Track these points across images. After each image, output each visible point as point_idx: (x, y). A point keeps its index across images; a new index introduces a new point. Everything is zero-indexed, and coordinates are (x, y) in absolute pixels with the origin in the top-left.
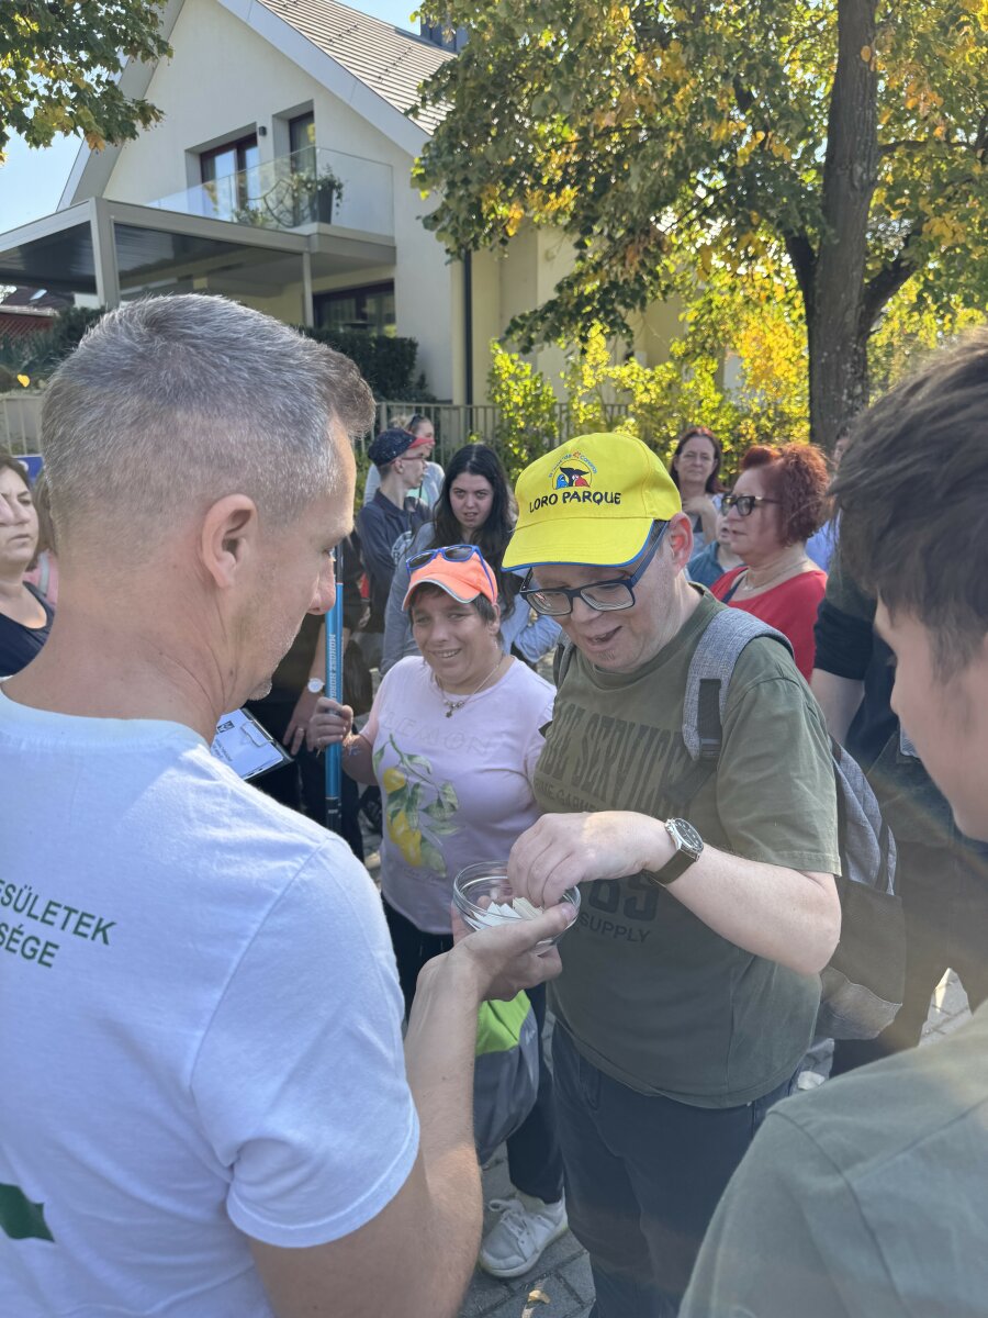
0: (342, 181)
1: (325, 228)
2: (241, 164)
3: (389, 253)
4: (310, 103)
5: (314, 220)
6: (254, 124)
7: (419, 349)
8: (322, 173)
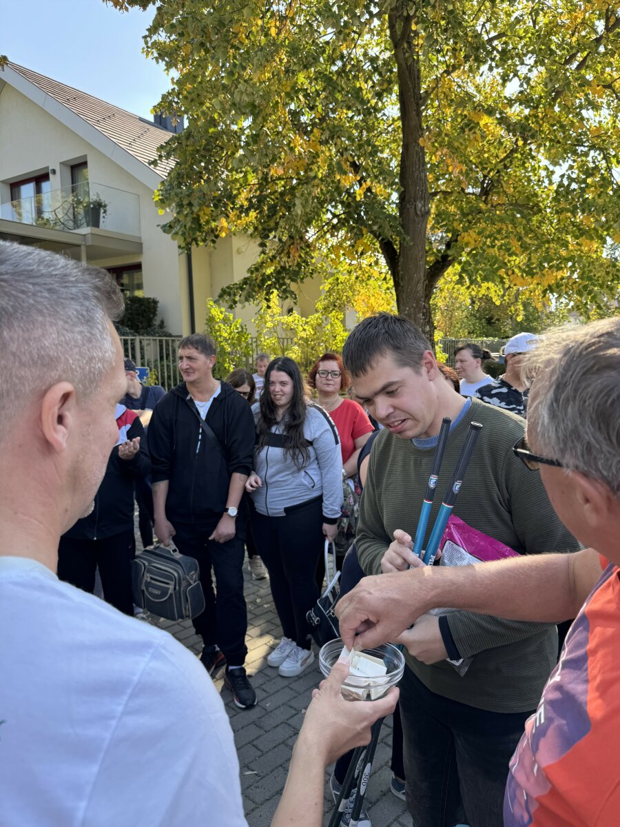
0: (107, 203)
1: (95, 230)
2: (38, 190)
3: (138, 247)
4: (86, 156)
5: (88, 225)
6: (48, 167)
7: (159, 305)
8: (93, 197)
